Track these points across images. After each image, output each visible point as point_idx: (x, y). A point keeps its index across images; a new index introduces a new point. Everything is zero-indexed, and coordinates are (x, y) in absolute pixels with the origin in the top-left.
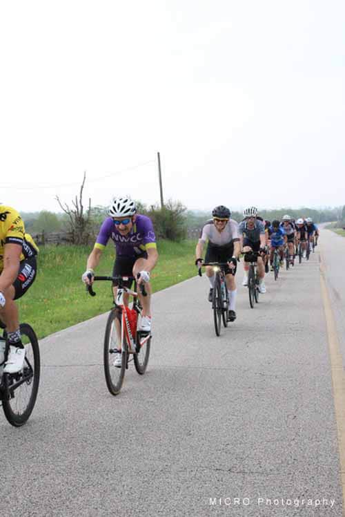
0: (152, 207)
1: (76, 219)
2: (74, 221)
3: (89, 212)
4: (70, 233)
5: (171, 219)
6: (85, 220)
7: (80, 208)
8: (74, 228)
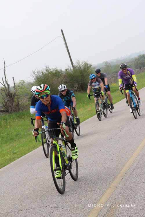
0: (66, 70)
1: (6, 94)
2: (5, 96)
3: (14, 87)
4: (4, 106)
5: (82, 75)
6: (13, 93)
7: (6, 86)
8: (6, 102)
